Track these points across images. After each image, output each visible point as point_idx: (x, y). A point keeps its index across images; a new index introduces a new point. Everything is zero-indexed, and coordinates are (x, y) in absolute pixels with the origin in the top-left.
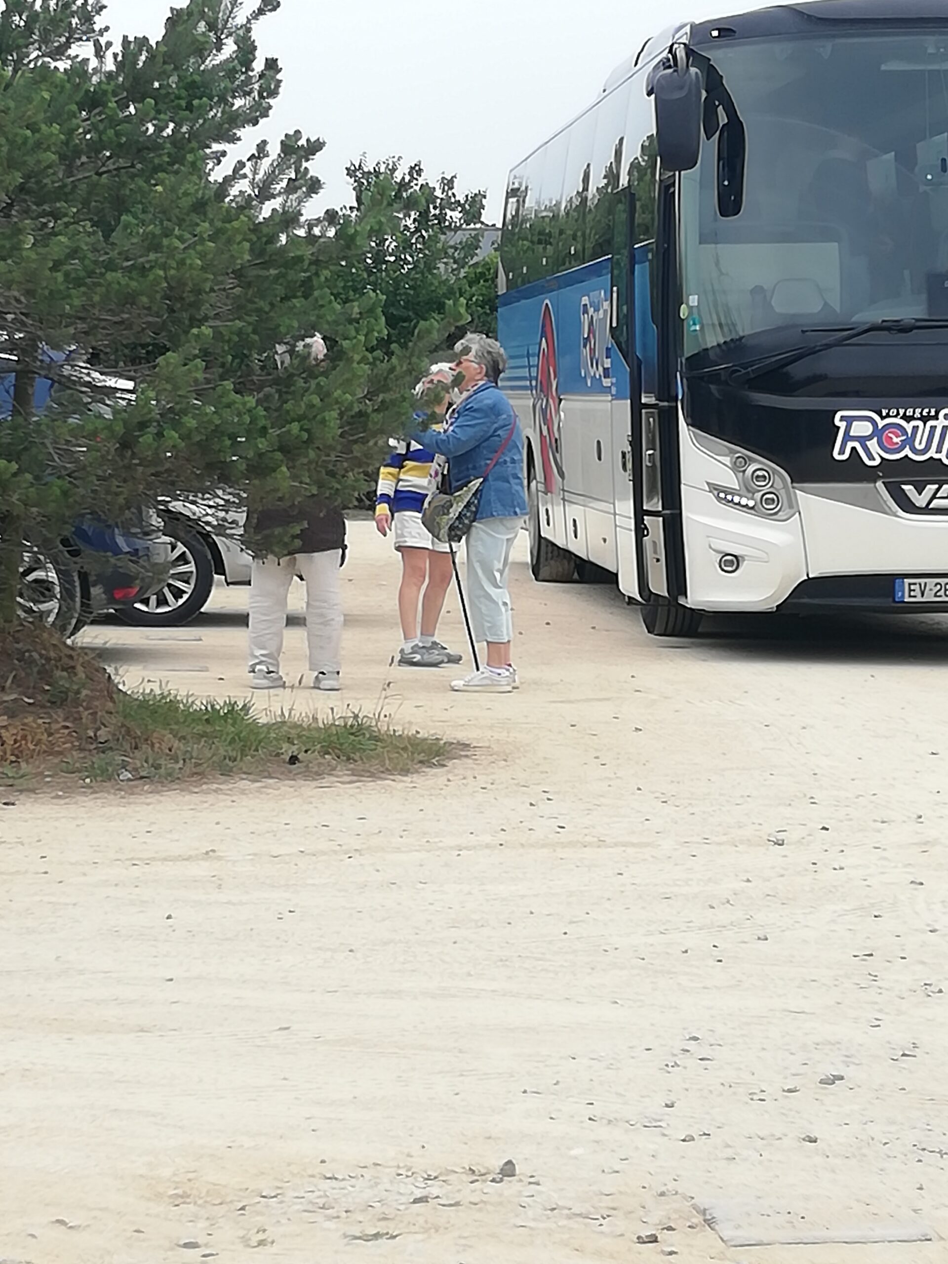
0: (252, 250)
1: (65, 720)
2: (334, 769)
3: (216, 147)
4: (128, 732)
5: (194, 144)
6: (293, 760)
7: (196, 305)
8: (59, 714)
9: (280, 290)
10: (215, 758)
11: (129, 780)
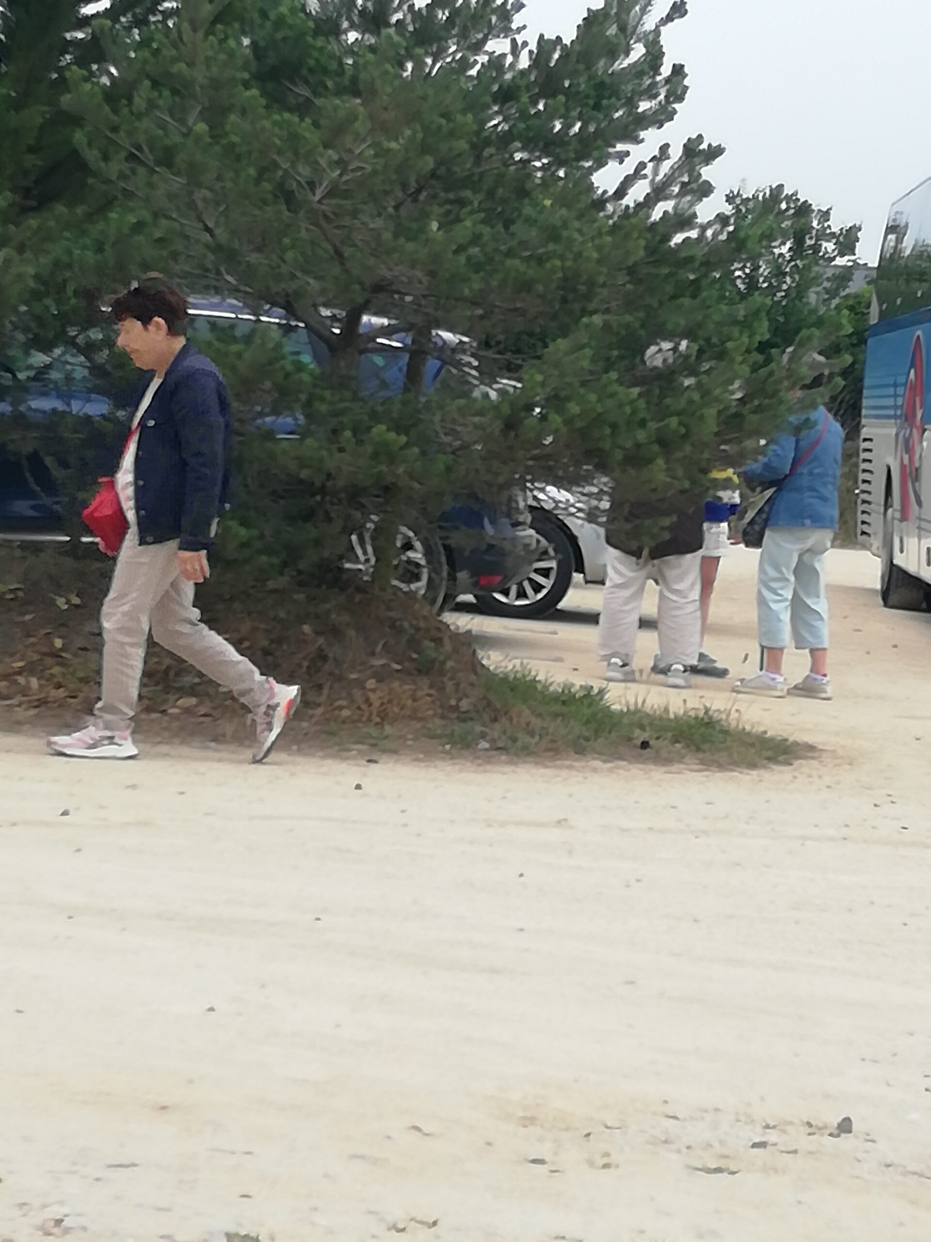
0: (646, 248)
1: (431, 687)
2: (683, 757)
3: (620, 147)
4: (489, 704)
5: (599, 142)
6: (645, 745)
7: (588, 297)
8: (424, 682)
9: (669, 289)
10: (570, 737)
11: (486, 750)
